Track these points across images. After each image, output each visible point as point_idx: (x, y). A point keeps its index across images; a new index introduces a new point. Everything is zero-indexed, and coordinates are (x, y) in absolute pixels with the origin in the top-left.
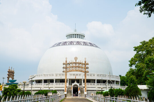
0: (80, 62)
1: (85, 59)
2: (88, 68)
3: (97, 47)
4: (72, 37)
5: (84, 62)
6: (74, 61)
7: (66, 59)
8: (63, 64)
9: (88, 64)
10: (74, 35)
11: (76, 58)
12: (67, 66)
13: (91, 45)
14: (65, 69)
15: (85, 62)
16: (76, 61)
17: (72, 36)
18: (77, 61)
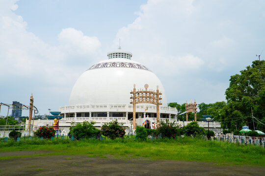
0: (151, 91)
1: (158, 87)
2: (160, 99)
3: (147, 69)
4: (118, 56)
5: (156, 92)
6: (145, 90)
7: (135, 86)
8: (131, 93)
9: (161, 94)
10: (121, 54)
11: (146, 86)
12: (136, 96)
13: (140, 67)
14: (132, 100)
15: (158, 91)
16: (146, 89)
17: (118, 54)
18: (148, 90)
